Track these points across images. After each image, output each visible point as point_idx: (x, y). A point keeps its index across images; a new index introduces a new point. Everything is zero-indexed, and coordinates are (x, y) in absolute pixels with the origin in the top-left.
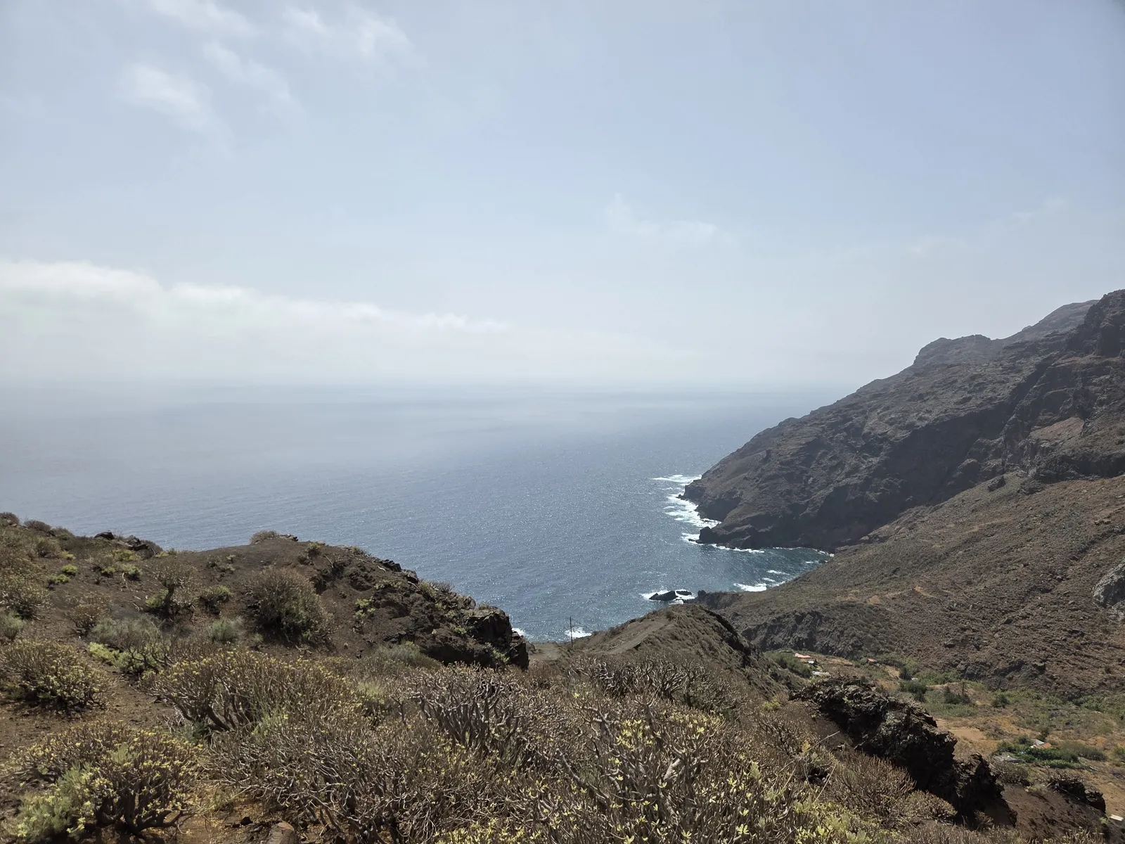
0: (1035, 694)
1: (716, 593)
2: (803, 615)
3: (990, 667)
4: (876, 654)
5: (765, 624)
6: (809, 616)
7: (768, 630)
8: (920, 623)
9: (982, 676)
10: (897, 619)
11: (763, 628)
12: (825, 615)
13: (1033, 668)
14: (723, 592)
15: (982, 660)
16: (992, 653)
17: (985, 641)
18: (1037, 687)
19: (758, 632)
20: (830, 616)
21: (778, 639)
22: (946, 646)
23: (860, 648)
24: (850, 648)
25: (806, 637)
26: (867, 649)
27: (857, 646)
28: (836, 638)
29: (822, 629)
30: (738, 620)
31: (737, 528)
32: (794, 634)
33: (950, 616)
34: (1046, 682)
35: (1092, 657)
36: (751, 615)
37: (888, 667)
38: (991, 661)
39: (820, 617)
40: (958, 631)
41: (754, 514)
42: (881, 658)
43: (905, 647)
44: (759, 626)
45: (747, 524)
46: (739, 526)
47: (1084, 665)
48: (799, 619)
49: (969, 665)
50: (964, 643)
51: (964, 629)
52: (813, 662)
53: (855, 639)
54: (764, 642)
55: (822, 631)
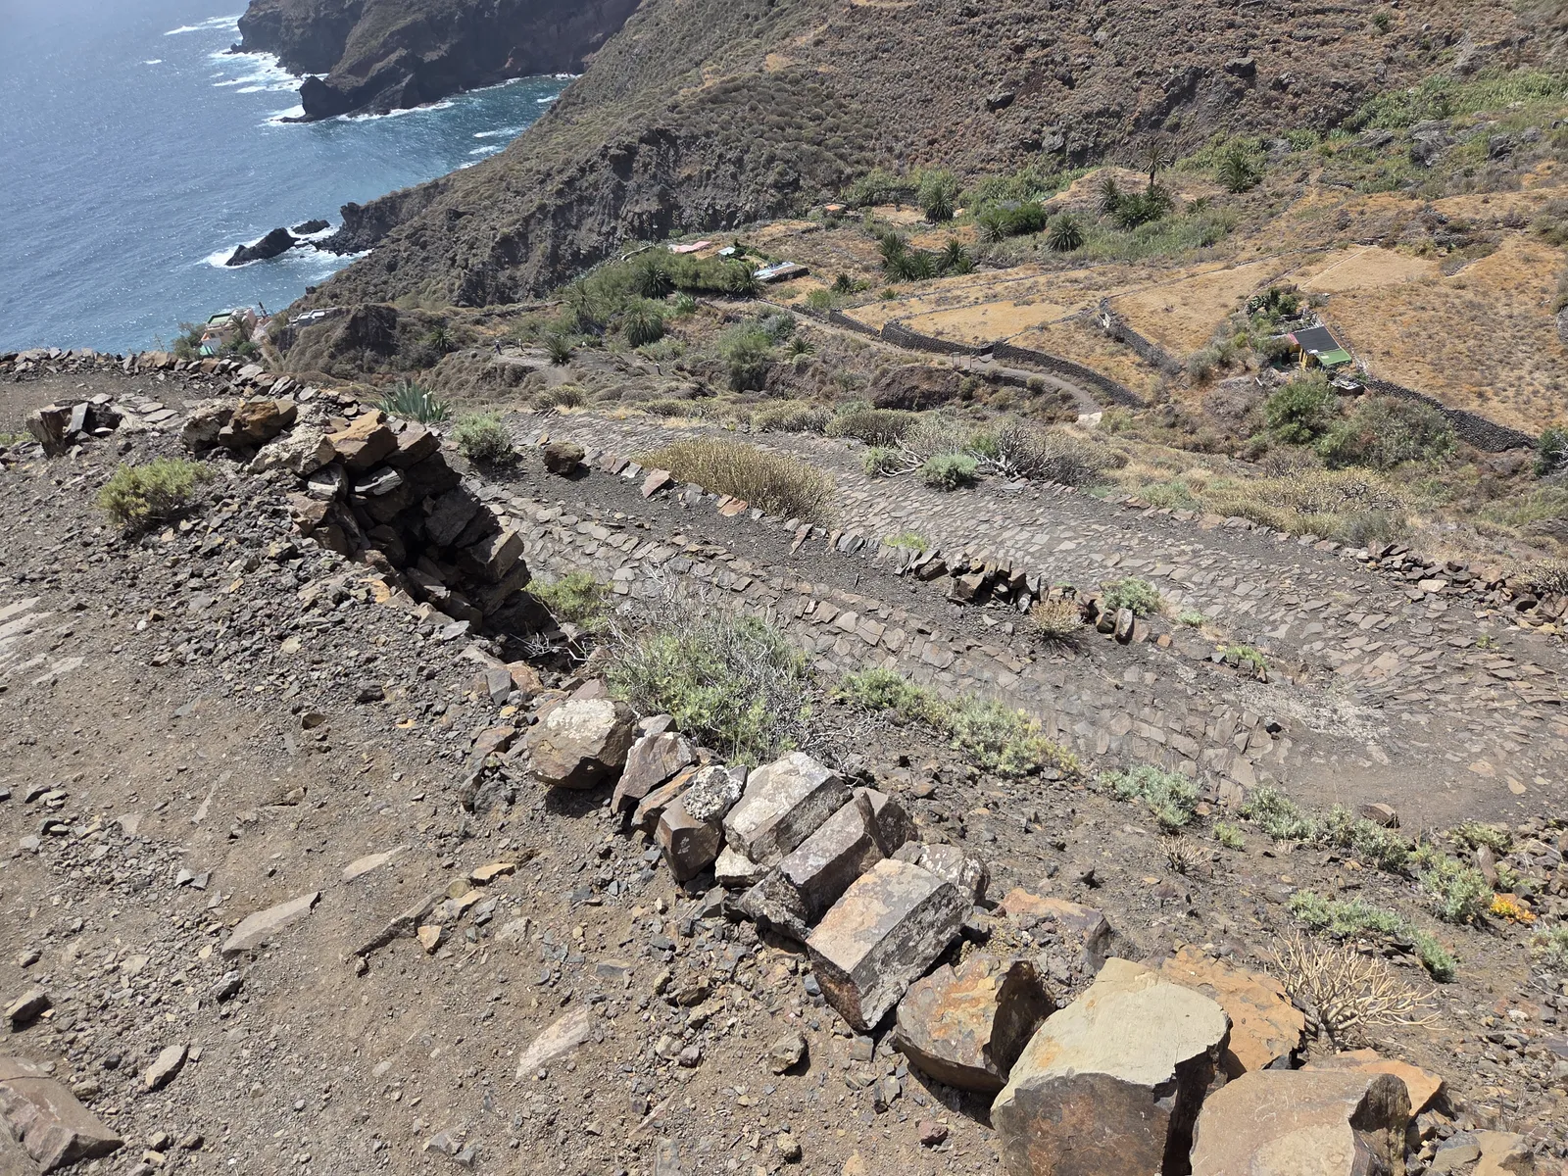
0: (1254, 141)
1: (384, 201)
2: (631, 151)
3: (1118, 115)
4: (837, 191)
5: (542, 208)
6: (644, 148)
7: (556, 224)
8: (909, 76)
9: (1107, 146)
10: (850, 86)
11: (540, 222)
12: (683, 133)
13: (1232, 78)
14: (399, 190)
15: (1097, 106)
16: (1109, 80)
17: (1080, 60)
18: (1249, 123)
19: (531, 238)
20: (696, 132)
21: (586, 238)
22: (992, 106)
23: (795, 185)
24: (771, 197)
25: (654, 206)
26: (813, 183)
27: (790, 184)
28: (730, 183)
29: (686, 172)
30: (465, 227)
31: (379, 65)
32: (623, 211)
33: (973, 32)
34: (1268, 102)
35: (1329, 10)
36: (494, 204)
37: (874, 209)
38: (1120, 99)
39: (672, 141)
40: (1009, 59)
41: (401, 24)
42: (853, 193)
43: (898, 147)
44: (527, 220)
45: (393, 51)
46: (379, 60)
47: (1327, 33)
48: (623, 163)
49: (1070, 128)
50: (1033, 82)
51: (1020, 50)
52: (731, 250)
53: (778, 166)
54: (553, 258)
55: (689, 178)
